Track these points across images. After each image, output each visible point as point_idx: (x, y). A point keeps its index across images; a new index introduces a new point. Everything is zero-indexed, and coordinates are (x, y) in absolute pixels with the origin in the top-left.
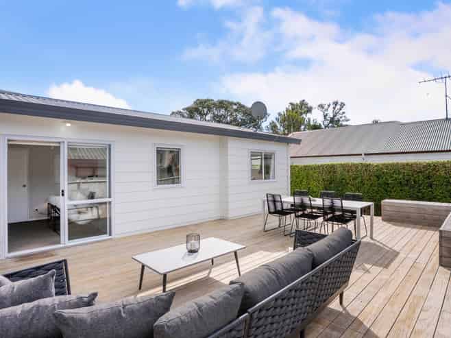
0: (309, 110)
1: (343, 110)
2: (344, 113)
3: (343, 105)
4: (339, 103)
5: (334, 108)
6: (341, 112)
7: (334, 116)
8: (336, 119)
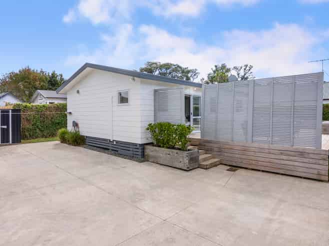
0: (228, 70)
1: (251, 71)
2: (251, 73)
3: (251, 67)
4: (249, 66)
5: (245, 69)
6: (250, 72)
7: (245, 75)
8: (246, 76)
